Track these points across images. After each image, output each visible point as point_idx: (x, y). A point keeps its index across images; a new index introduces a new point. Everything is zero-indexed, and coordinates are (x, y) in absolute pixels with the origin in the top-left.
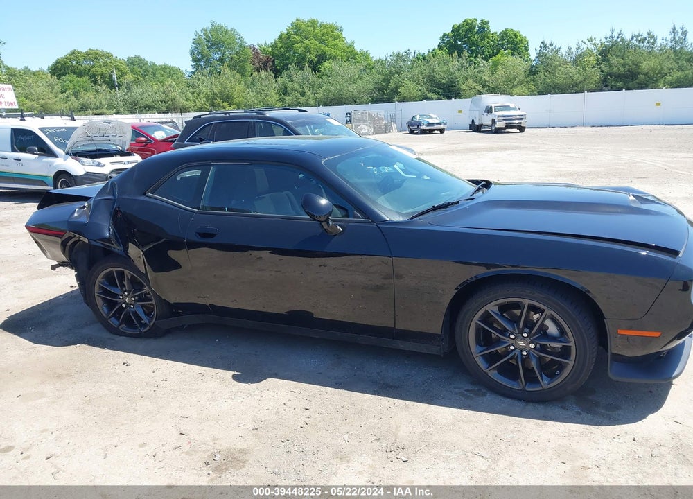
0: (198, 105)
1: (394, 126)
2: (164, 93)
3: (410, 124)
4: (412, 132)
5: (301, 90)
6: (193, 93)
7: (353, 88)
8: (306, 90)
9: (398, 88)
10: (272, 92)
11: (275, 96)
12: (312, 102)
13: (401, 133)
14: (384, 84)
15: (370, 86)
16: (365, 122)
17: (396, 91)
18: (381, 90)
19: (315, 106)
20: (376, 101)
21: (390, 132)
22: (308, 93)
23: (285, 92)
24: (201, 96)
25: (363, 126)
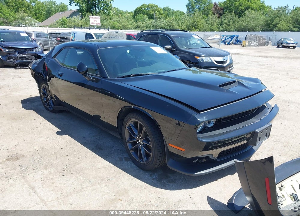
0: (183, 28)
1: (270, 43)
2: (170, 22)
3: (278, 43)
4: (278, 47)
5: (228, 24)
6: (182, 23)
7: (253, 24)
8: (231, 24)
9: (277, 24)
10: (215, 24)
11: (216, 26)
12: (232, 29)
13: (273, 47)
14: (270, 22)
15: (263, 23)
16: (254, 40)
17: (275, 26)
18: (268, 25)
19: (233, 31)
20: (263, 30)
21: (267, 45)
22: (232, 25)
23: (221, 25)
24: (185, 24)
25: (253, 42)
